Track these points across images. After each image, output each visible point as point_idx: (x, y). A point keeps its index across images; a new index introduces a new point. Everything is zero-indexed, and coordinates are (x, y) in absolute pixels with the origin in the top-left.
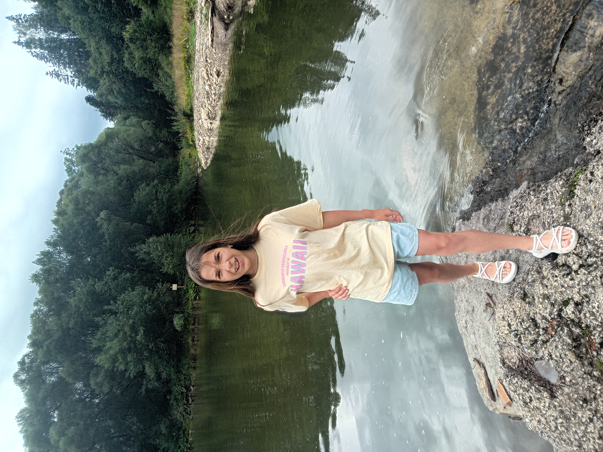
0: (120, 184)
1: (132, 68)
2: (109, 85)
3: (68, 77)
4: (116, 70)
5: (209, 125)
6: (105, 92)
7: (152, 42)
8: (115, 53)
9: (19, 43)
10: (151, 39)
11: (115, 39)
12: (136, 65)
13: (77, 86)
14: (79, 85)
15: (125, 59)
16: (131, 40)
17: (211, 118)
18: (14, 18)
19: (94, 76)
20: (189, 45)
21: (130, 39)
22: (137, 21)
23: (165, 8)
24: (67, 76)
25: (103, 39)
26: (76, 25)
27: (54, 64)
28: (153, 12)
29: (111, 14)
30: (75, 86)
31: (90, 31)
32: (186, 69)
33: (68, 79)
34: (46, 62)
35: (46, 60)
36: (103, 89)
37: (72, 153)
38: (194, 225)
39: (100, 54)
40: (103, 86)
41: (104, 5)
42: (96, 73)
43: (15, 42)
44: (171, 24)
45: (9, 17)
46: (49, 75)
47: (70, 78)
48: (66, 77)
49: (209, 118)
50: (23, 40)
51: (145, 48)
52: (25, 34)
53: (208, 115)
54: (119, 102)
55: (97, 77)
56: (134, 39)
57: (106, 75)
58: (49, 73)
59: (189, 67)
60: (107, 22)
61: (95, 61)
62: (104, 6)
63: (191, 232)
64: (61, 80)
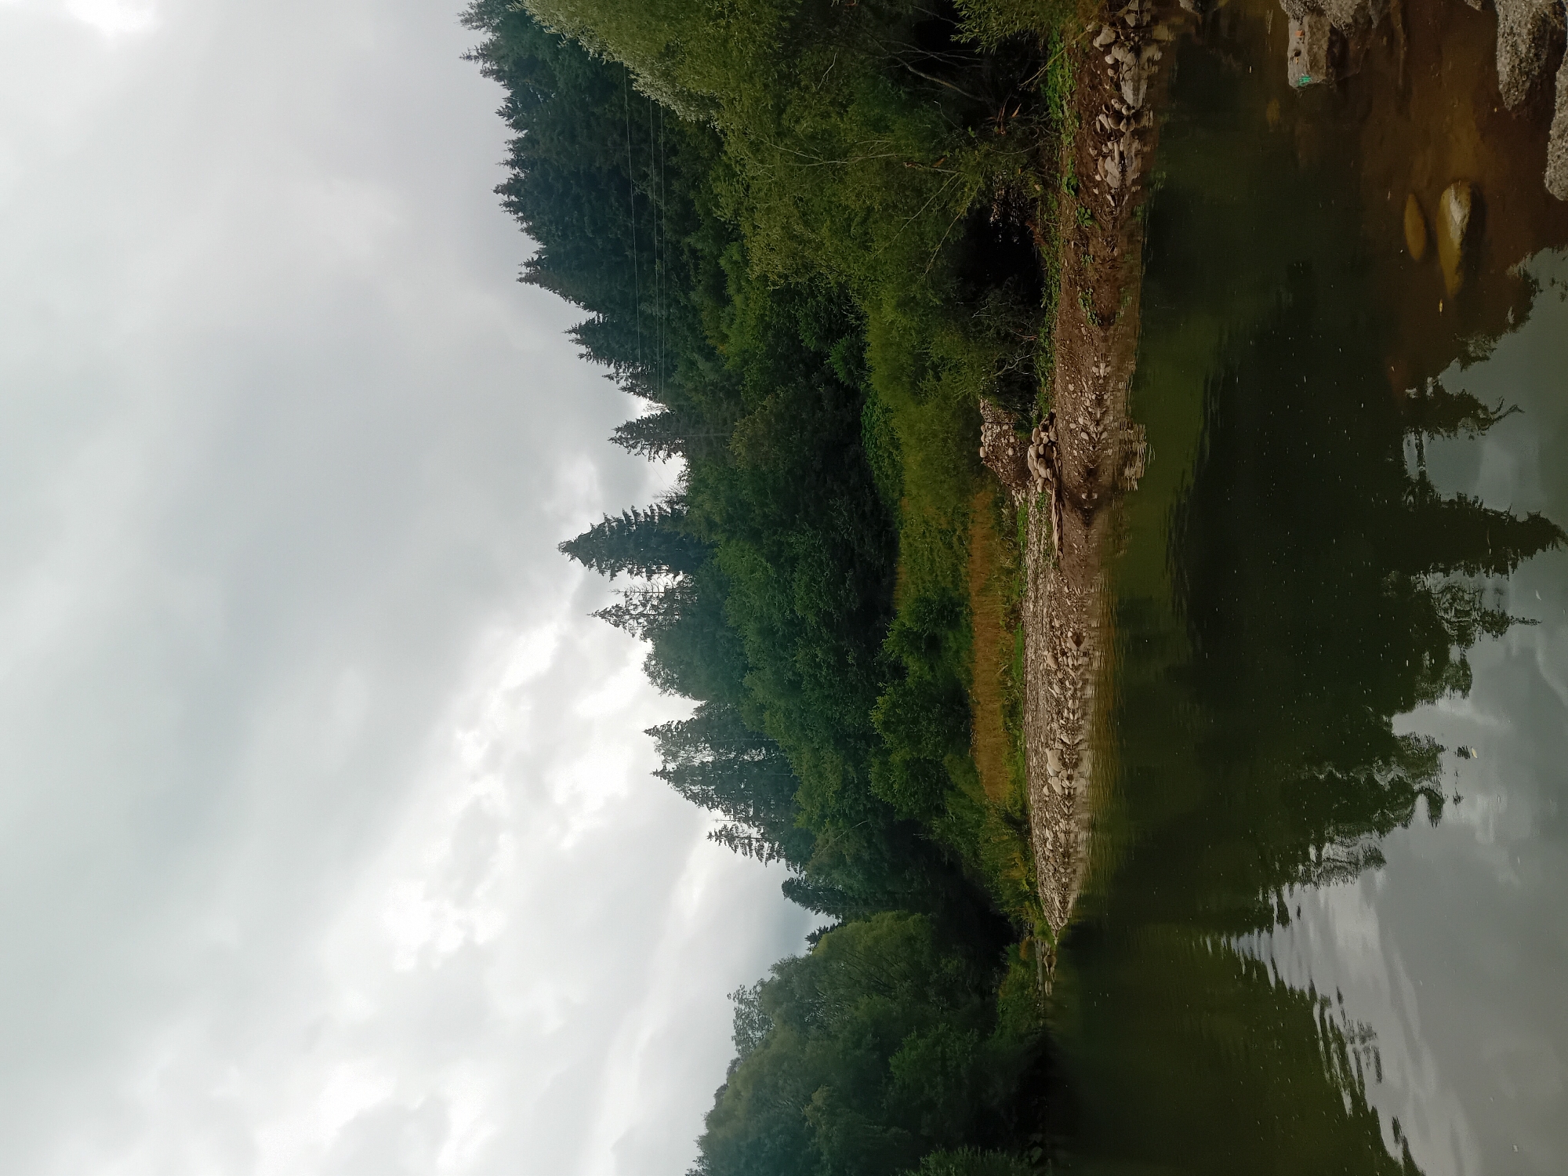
0: (858, 1045)
1: (886, 795)
2: (836, 845)
3: (750, 841)
4: (851, 808)
5: (1066, 783)
6: (826, 860)
7: (930, 724)
8: (850, 769)
9: (663, 774)
10: (929, 719)
11: (851, 740)
12: (896, 786)
13: (767, 860)
14: (770, 857)
15: (872, 777)
16: (886, 725)
17: (1070, 762)
18: (658, 729)
19: (805, 827)
20: (1012, 679)
21: (885, 723)
22: (899, 685)
23: (957, 652)
24: (749, 838)
25: (828, 742)
26: (775, 720)
27: (726, 811)
28: (932, 668)
29: (846, 687)
30: (764, 860)
31: (803, 728)
32: (1008, 729)
33: (750, 845)
34: (710, 809)
35: (710, 803)
36: (821, 855)
37: (751, 997)
38: (1042, 1145)
39: (821, 775)
40: (823, 847)
41: (833, 670)
42: (810, 819)
43: (656, 773)
44: (970, 682)
45: (650, 730)
46: (714, 839)
47: (754, 842)
48: (746, 841)
49: (1064, 764)
50: (671, 766)
51: (915, 740)
52: (675, 757)
53: (1061, 759)
54: (856, 886)
55: (811, 828)
56: (893, 723)
57: (831, 822)
58: (713, 834)
59: (1015, 724)
60: (837, 705)
61: (809, 796)
62: (833, 673)
63: (1034, 1160)
64: (736, 847)
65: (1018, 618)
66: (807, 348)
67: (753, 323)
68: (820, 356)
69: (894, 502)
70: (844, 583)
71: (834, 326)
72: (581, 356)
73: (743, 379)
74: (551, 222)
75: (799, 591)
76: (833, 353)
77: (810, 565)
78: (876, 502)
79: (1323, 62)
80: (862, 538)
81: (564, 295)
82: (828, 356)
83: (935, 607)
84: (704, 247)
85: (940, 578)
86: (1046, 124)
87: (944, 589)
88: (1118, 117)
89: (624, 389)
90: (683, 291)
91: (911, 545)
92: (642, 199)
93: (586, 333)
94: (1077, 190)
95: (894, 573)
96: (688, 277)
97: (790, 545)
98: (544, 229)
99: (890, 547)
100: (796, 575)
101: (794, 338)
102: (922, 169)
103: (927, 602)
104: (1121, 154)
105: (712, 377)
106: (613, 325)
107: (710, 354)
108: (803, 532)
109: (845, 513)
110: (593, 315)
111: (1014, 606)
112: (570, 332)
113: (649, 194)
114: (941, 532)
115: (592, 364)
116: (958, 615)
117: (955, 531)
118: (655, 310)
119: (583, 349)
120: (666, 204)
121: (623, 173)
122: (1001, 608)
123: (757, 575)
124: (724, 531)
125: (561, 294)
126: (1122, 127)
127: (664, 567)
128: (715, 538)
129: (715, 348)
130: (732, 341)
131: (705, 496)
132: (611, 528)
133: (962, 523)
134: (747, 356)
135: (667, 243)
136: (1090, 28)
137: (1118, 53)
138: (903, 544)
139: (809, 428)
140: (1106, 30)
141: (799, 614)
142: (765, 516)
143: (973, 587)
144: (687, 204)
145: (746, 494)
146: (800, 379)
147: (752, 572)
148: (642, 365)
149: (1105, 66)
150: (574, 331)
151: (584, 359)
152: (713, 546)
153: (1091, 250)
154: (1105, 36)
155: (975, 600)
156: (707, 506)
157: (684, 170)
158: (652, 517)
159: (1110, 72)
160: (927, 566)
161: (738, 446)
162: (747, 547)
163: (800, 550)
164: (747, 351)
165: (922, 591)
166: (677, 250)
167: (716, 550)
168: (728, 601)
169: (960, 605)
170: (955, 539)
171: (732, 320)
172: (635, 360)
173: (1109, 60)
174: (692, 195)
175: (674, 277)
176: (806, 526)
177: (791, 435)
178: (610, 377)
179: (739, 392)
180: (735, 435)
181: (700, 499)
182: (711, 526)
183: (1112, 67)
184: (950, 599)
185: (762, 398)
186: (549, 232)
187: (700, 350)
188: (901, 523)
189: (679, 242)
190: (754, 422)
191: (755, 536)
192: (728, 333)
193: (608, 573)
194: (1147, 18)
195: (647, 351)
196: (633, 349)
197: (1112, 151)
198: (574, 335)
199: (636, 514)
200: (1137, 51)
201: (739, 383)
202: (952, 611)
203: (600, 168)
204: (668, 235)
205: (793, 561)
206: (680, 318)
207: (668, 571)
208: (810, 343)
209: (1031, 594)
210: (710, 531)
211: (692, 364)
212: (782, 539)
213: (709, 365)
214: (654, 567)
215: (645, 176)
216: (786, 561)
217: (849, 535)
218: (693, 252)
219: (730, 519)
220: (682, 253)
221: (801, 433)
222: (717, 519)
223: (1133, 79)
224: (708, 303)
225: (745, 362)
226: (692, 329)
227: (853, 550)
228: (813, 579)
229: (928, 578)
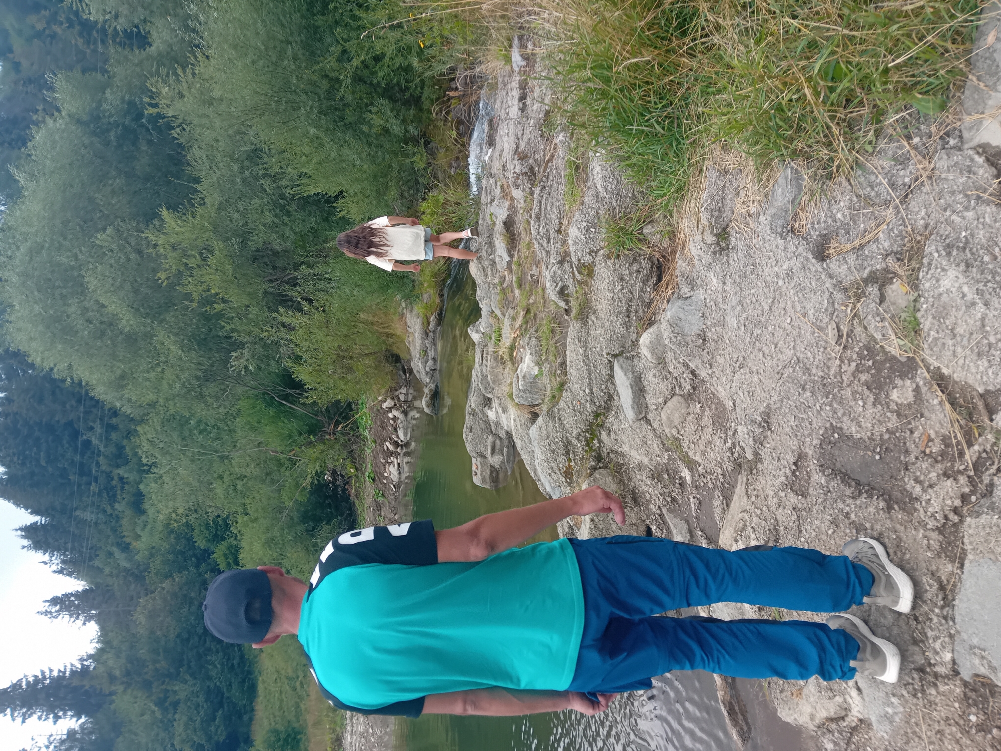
65: (340, 745)
66: (199, 547)
67: (161, 529)
68: (208, 553)
69: (256, 657)
70: (214, 720)
71: (219, 533)
72: (23, 547)
73: (149, 567)
74: (14, 454)
75: (179, 729)
76: (217, 550)
77: (189, 707)
78: (242, 657)
79: (488, 480)
80: (230, 685)
81: (17, 504)
82: (213, 553)
83: (282, 736)
84: (132, 476)
85: (286, 714)
86: (358, 437)
87: (289, 722)
88: (396, 444)
89: (55, 572)
90: (110, 504)
91: (266, 689)
92: (88, 443)
93: (29, 532)
94: (374, 480)
95: (252, 710)
96: (115, 495)
97: (175, 692)
98: (8, 459)
99: (252, 690)
100: (177, 716)
101: (190, 540)
102: (282, 456)
103: (276, 732)
104: (399, 464)
105: (125, 564)
106: (52, 526)
107: (125, 548)
108: (185, 682)
109: (219, 666)
110: (37, 519)
111: (338, 735)
112: (17, 530)
113: (93, 439)
114: (288, 678)
115: (32, 553)
116: (298, 741)
117: (298, 678)
118: (88, 516)
119: (26, 542)
120: (105, 447)
121: (75, 426)
122: (328, 738)
123: (146, 717)
124: (122, 683)
125: (14, 503)
126: (399, 450)
127: (69, 713)
128: (113, 688)
129: (130, 544)
130: (144, 539)
131: (110, 655)
132: (28, 683)
133: (303, 671)
134: (154, 551)
135: (102, 472)
136: (380, 398)
137: (395, 413)
138: (261, 687)
139: (196, 603)
140: (389, 400)
141: (178, 747)
142: (156, 670)
143: (310, 719)
144: (120, 448)
145: (143, 652)
146: (191, 568)
147: (142, 715)
148: (71, 553)
149: (389, 419)
150: (21, 529)
151: (25, 549)
152: (111, 694)
153: (383, 514)
154: (388, 403)
155: (310, 730)
156: (111, 663)
157: (121, 426)
158: (64, 673)
159: (391, 422)
160: (277, 704)
161: (140, 617)
162: (140, 695)
163: (182, 695)
164: (153, 548)
165: (273, 724)
166: (109, 477)
167: (114, 697)
168: (121, 739)
169: (299, 733)
170: (298, 684)
171: (145, 525)
172: (66, 550)
173: (390, 415)
174: (125, 442)
175: (105, 495)
176: (188, 677)
177: (181, 609)
178: (45, 563)
179: (145, 577)
180: (139, 609)
181: (105, 657)
182: (112, 679)
183: (392, 419)
184: (293, 729)
185: (161, 582)
186: (11, 461)
187: (118, 545)
188: (260, 673)
189: (111, 472)
190: (154, 599)
191: (147, 685)
192: (142, 534)
193: (20, 719)
194: (410, 397)
195: (76, 544)
196: (65, 543)
197: (393, 462)
198: (19, 532)
199: (51, 671)
200: (405, 413)
201: (145, 570)
202: (295, 738)
203: (58, 421)
204: (104, 468)
205: (176, 705)
206: (106, 523)
207: (72, 716)
208: (201, 543)
209: (349, 728)
210: (111, 683)
211: (110, 554)
212: (169, 688)
213: (124, 555)
214: (61, 714)
215: (92, 428)
216: (170, 705)
217: (221, 682)
218: (121, 479)
219: (128, 673)
220: (112, 479)
221: (190, 606)
222: (117, 673)
223: (403, 428)
224: (129, 512)
225: (152, 555)
226: (114, 530)
227: (223, 694)
228: (191, 719)
229: (277, 713)
